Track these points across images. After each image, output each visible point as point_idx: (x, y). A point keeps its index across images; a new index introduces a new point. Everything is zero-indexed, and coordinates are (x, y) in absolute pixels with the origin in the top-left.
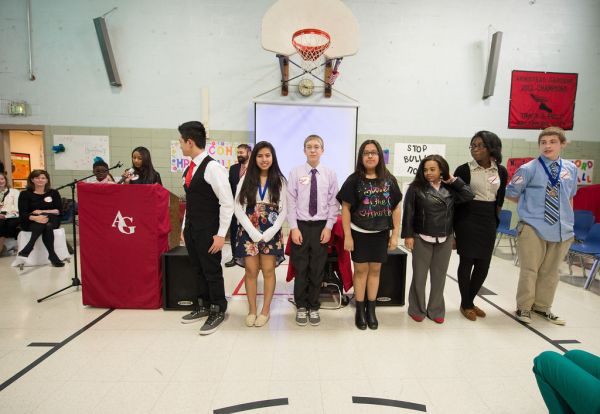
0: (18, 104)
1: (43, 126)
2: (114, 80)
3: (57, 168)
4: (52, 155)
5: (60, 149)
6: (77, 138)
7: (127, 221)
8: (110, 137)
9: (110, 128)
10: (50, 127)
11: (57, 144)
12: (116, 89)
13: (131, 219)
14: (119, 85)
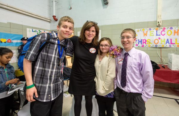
8: (102, 30)
9: (102, 26)
10: (76, 28)
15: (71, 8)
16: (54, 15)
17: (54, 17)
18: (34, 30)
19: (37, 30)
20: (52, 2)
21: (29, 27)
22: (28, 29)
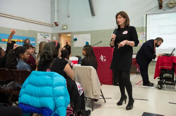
0: (65, 26)
1: (71, 32)
2: (93, 14)
3: (74, 46)
4: (73, 42)
5: (76, 40)
6: (81, 35)
7: (104, 58)
8: (91, 34)
9: (91, 31)
10: (73, 32)
11: (75, 38)
12: (93, 16)
13: (105, 57)
14: (94, 15)
15: (69, 16)
16: (56, 21)
17: (56, 23)
18: (42, 34)
19: (44, 34)
20: (54, 11)
21: (39, 32)
22: (38, 34)
